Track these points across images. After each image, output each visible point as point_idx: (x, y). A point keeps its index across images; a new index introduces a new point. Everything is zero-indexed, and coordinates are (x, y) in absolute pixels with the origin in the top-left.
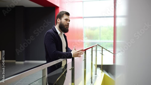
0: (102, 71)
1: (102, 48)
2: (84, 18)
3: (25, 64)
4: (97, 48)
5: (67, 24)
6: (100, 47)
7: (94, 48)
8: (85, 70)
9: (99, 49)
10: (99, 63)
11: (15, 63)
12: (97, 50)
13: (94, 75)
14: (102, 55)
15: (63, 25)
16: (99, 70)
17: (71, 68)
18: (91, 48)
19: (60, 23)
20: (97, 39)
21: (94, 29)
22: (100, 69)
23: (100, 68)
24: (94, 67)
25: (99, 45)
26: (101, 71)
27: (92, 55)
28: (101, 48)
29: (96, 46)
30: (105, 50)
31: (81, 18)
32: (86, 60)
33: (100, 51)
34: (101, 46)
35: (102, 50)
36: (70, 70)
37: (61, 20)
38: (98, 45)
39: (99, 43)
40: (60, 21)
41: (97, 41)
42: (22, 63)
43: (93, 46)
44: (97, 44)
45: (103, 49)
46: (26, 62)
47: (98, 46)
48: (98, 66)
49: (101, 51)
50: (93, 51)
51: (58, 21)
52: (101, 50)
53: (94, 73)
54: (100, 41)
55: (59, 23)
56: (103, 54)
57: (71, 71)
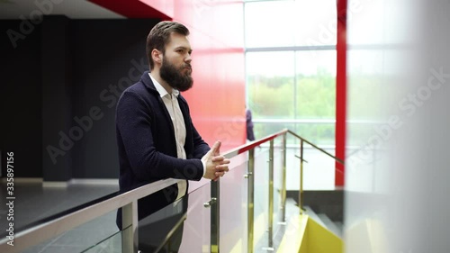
0: (302, 209)
1: (302, 140)
2: (248, 50)
3: (71, 189)
4: (288, 141)
5: (184, 64)
6: (293, 137)
7: (277, 142)
8: (251, 205)
9: (293, 143)
10: (293, 185)
11: (41, 185)
12: (287, 146)
13: (277, 223)
14: (302, 160)
15: (175, 69)
16: (292, 208)
17: (210, 203)
18: (269, 142)
19: (161, 62)
20: (285, 113)
21: (276, 84)
22: (295, 203)
23: (297, 200)
24: (278, 198)
25: (293, 131)
26: (298, 209)
27: (271, 161)
28: (299, 141)
29: (285, 134)
30: (310, 146)
31: (239, 50)
32: (253, 175)
33: (295, 148)
34: (298, 134)
35: (302, 148)
36: (206, 206)
37: (164, 53)
38: (289, 131)
39: (293, 125)
40: (161, 56)
41: (288, 121)
42: (62, 185)
43: (275, 136)
44: (286, 130)
45: (305, 145)
46: (74, 182)
47: (288, 134)
48: (291, 195)
49: (299, 151)
50: (275, 150)
51: (155, 59)
52: (300, 146)
53: (276, 216)
54: (293, 121)
55: (159, 64)
56: (304, 158)
57: (209, 209)
